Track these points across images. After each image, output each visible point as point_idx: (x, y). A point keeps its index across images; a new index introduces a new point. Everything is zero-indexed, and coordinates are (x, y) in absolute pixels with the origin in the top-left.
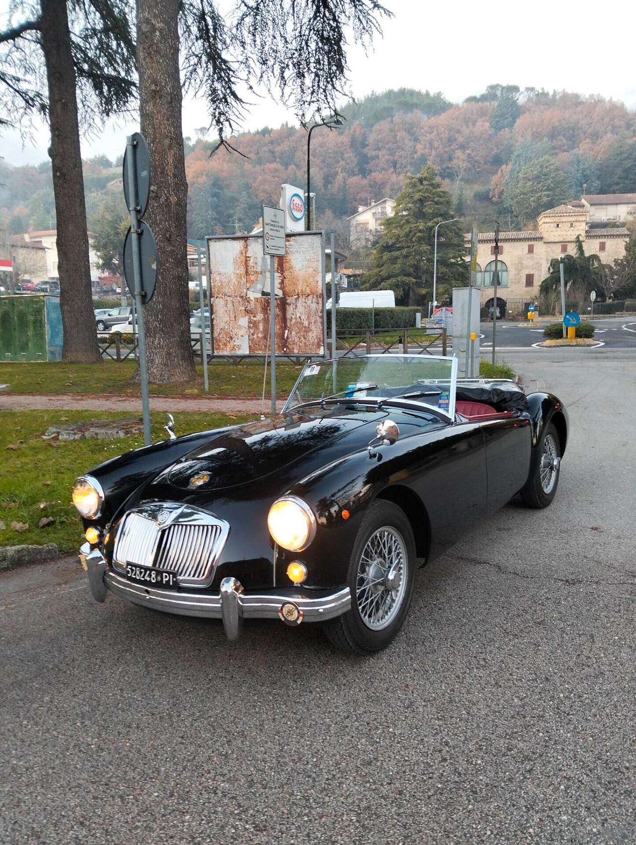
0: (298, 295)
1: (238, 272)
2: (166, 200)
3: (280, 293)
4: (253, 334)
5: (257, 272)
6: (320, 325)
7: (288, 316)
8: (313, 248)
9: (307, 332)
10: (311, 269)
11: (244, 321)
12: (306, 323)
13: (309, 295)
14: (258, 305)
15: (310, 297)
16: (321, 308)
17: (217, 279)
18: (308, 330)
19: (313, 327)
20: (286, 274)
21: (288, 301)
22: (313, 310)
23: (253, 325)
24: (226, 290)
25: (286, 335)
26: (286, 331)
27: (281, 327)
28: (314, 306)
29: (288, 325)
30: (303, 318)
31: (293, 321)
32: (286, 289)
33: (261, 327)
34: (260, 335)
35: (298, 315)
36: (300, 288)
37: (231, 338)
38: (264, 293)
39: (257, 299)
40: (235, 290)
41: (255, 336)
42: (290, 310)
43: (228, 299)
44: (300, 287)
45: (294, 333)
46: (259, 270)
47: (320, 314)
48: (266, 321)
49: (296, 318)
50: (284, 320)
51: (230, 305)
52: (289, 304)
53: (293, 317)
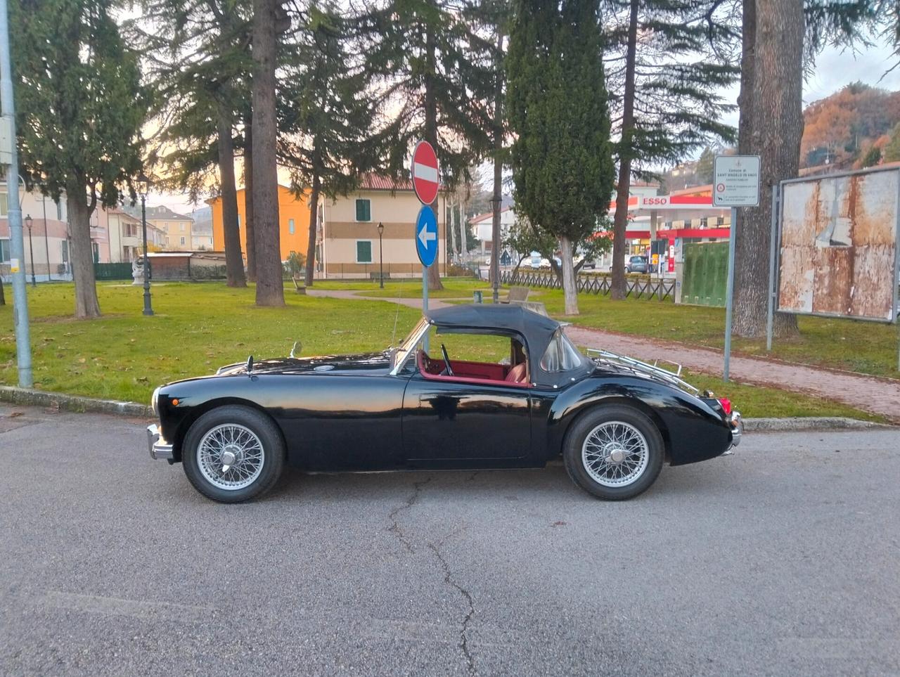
0: (868, 244)
1: (809, 218)
2: (770, 144)
3: (849, 242)
4: (818, 290)
5: (827, 218)
6: (890, 282)
7: (856, 269)
8: (888, 187)
9: (875, 290)
10: (884, 214)
11: (810, 274)
12: (875, 279)
13: (880, 245)
14: (826, 256)
15: (882, 248)
16: (893, 261)
17: (789, 227)
18: (876, 288)
19: (882, 285)
20: (857, 219)
21: (857, 252)
22: (884, 263)
23: (819, 278)
24: (795, 239)
25: (852, 293)
26: (853, 288)
27: (848, 283)
28: (885, 258)
29: (855, 280)
30: (872, 272)
31: (861, 275)
32: (856, 237)
33: (826, 281)
34: (825, 291)
35: (867, 269)
36: (871, 236)
37: (796, 293)
38: (832, 242)
39: (824, 249)
40: (804, 239)
41: (820, 292)
42: (858, 262)
43: (797, 248)
44: (872, 234)
45: (860, 291)
46: (829, 215)
47: (892, 269)
48: (833, 275)
49: (864, 273)
50: (851, 274)
51: (798, 256)
52: (858, 256)
53: (862, 271)
